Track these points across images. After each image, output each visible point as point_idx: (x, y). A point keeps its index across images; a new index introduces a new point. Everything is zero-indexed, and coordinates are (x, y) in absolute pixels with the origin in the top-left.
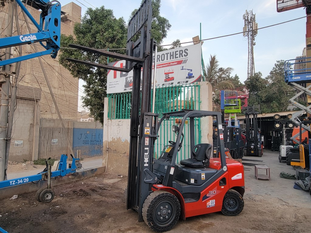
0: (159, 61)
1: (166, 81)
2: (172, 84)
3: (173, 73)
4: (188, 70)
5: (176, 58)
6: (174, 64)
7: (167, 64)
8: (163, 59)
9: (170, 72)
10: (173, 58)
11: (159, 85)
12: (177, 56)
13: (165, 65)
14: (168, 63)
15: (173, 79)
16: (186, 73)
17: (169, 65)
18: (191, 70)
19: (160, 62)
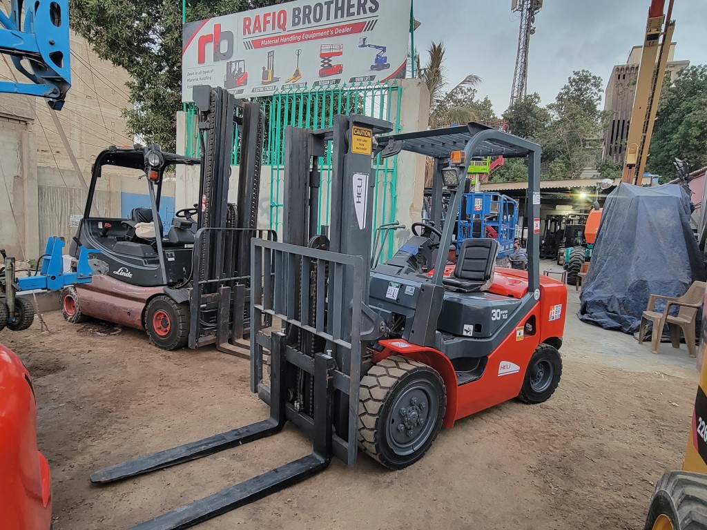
0: (309, 22)
1: (322, 74)
2: (337, 81)
3: (340, 54)
4: (377, 47)
5: (349, 14)
6: (344, 31)
7: (326, 30)
8: (318, 17)
9: (334, 51)
10: (342, 16)
11: (306, 84)
12: (352, 10)
13: (321, 34)
14: (329, 29)
15: (339, 69)
16: (371, 55)
17: (332, 32)
18: (384, 49)
19: (310, 25)
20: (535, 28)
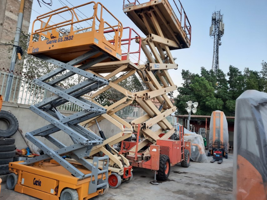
20: (221, 43)
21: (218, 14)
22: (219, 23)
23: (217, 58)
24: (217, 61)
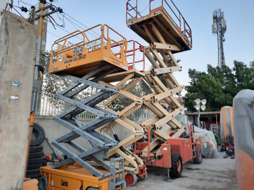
20: (225, 39)
21: (219, 12)
22: (221, 21)
23: (223, 54)
24: (223, 57)
